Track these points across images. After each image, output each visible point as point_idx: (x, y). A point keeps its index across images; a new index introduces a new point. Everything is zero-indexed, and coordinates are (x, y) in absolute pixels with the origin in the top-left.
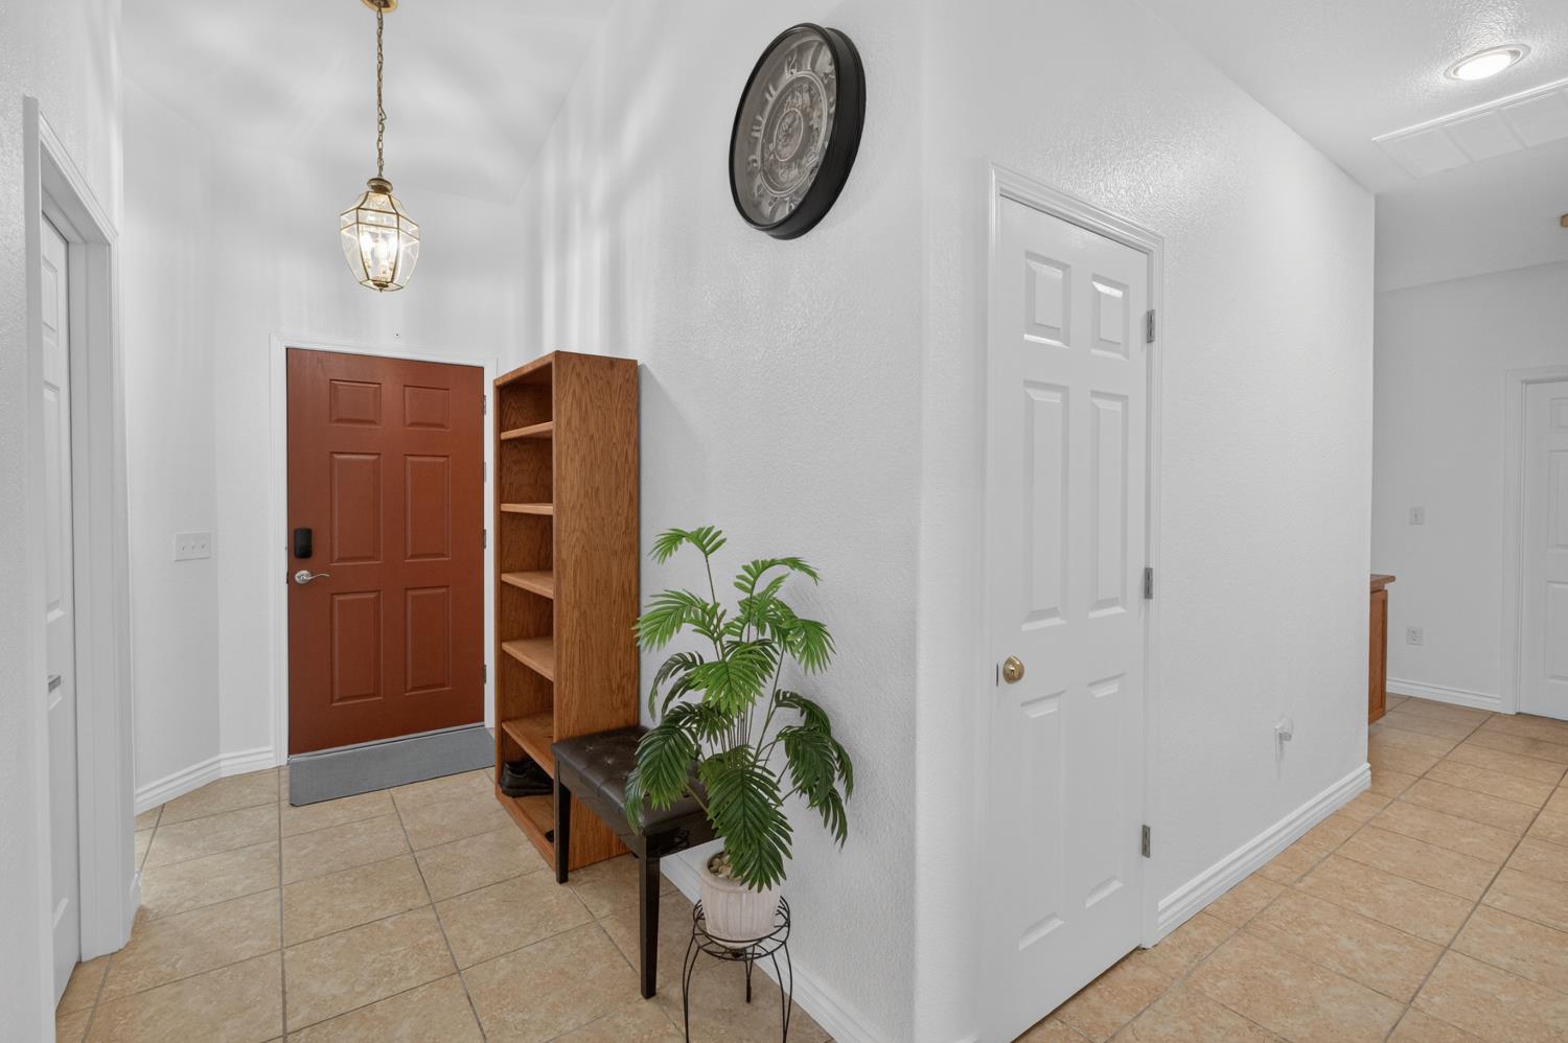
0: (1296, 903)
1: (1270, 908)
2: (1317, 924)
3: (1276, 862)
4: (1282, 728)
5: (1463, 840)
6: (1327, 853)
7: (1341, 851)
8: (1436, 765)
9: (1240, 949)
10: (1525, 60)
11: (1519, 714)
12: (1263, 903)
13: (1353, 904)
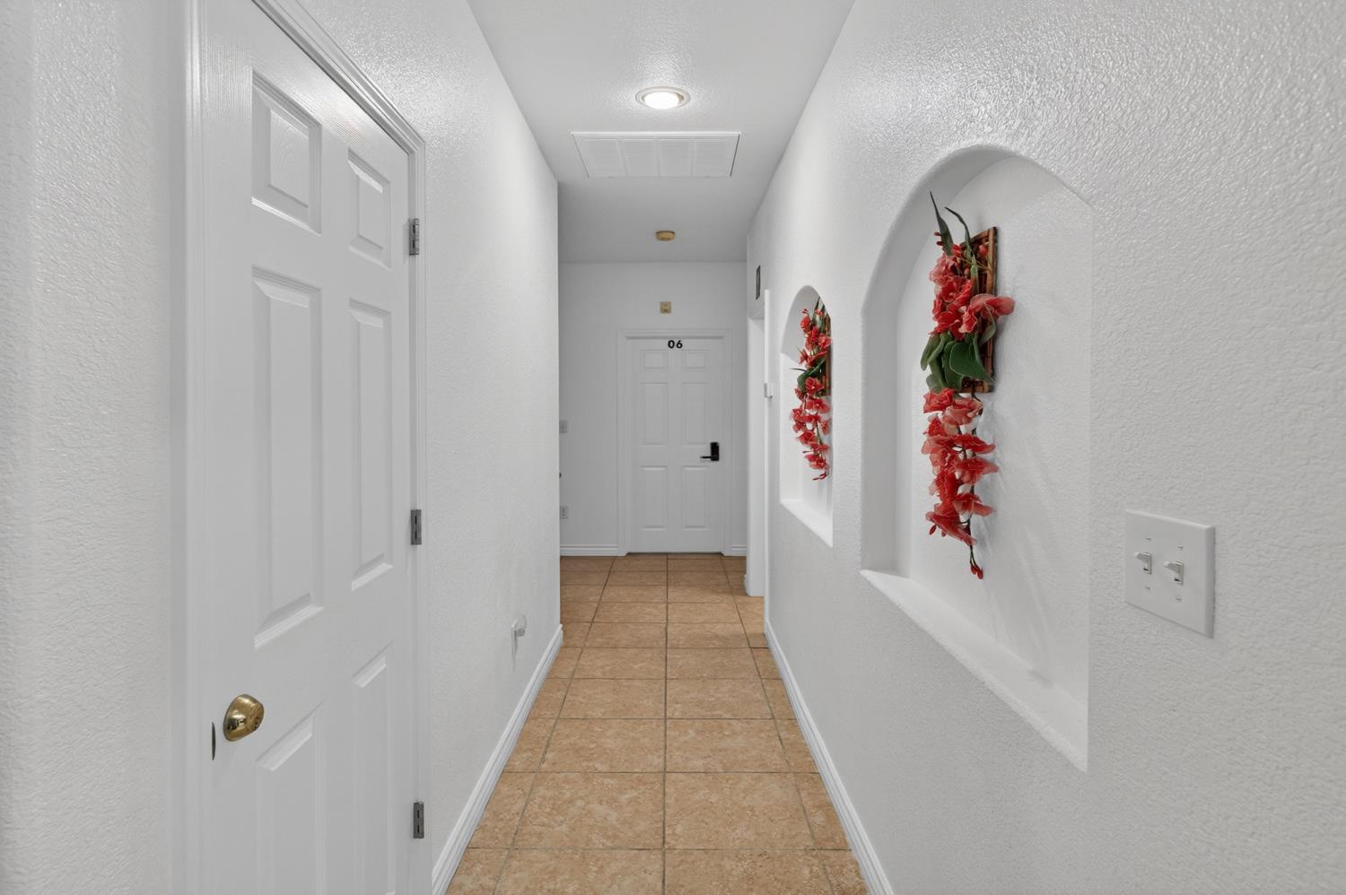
0: (548, 789)
1: (529, 807)
2: (571, 801)
3: (517, 750)
4: (516, 626)
5: (636, 667)
6: (553, 721)
7: (564, 714)
8: (597, 608)
9: (517, 875)
10: (687, 106)
11: (629, 554)
12: (520, 804)
13: (591, 764)
